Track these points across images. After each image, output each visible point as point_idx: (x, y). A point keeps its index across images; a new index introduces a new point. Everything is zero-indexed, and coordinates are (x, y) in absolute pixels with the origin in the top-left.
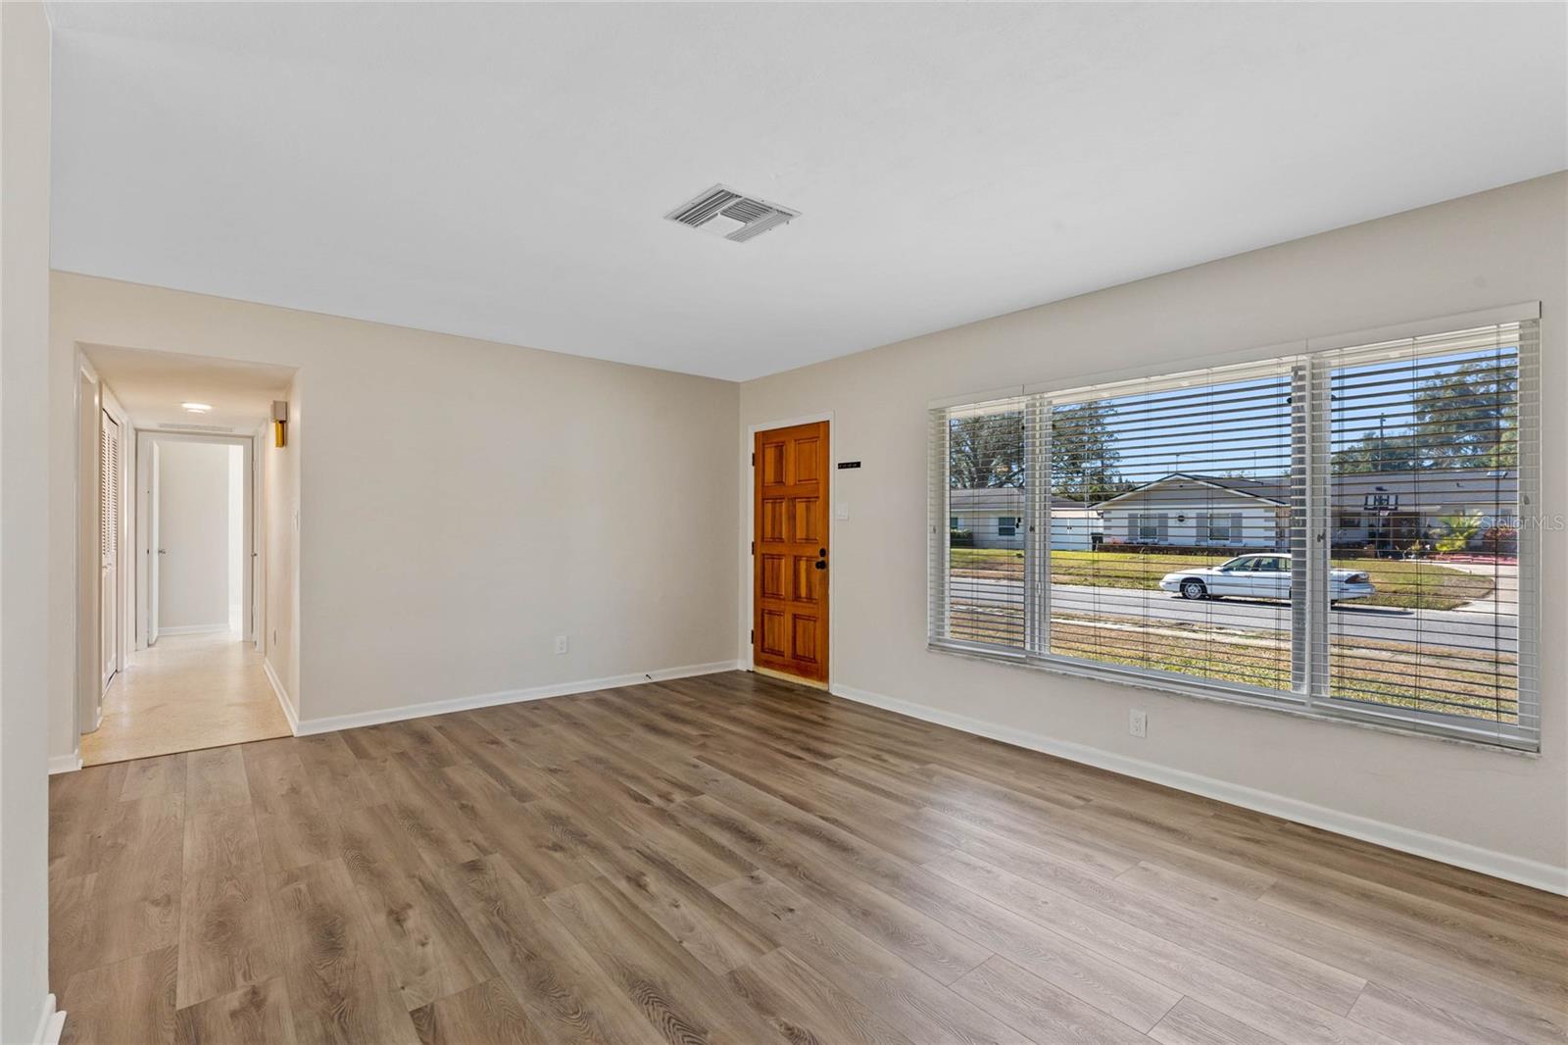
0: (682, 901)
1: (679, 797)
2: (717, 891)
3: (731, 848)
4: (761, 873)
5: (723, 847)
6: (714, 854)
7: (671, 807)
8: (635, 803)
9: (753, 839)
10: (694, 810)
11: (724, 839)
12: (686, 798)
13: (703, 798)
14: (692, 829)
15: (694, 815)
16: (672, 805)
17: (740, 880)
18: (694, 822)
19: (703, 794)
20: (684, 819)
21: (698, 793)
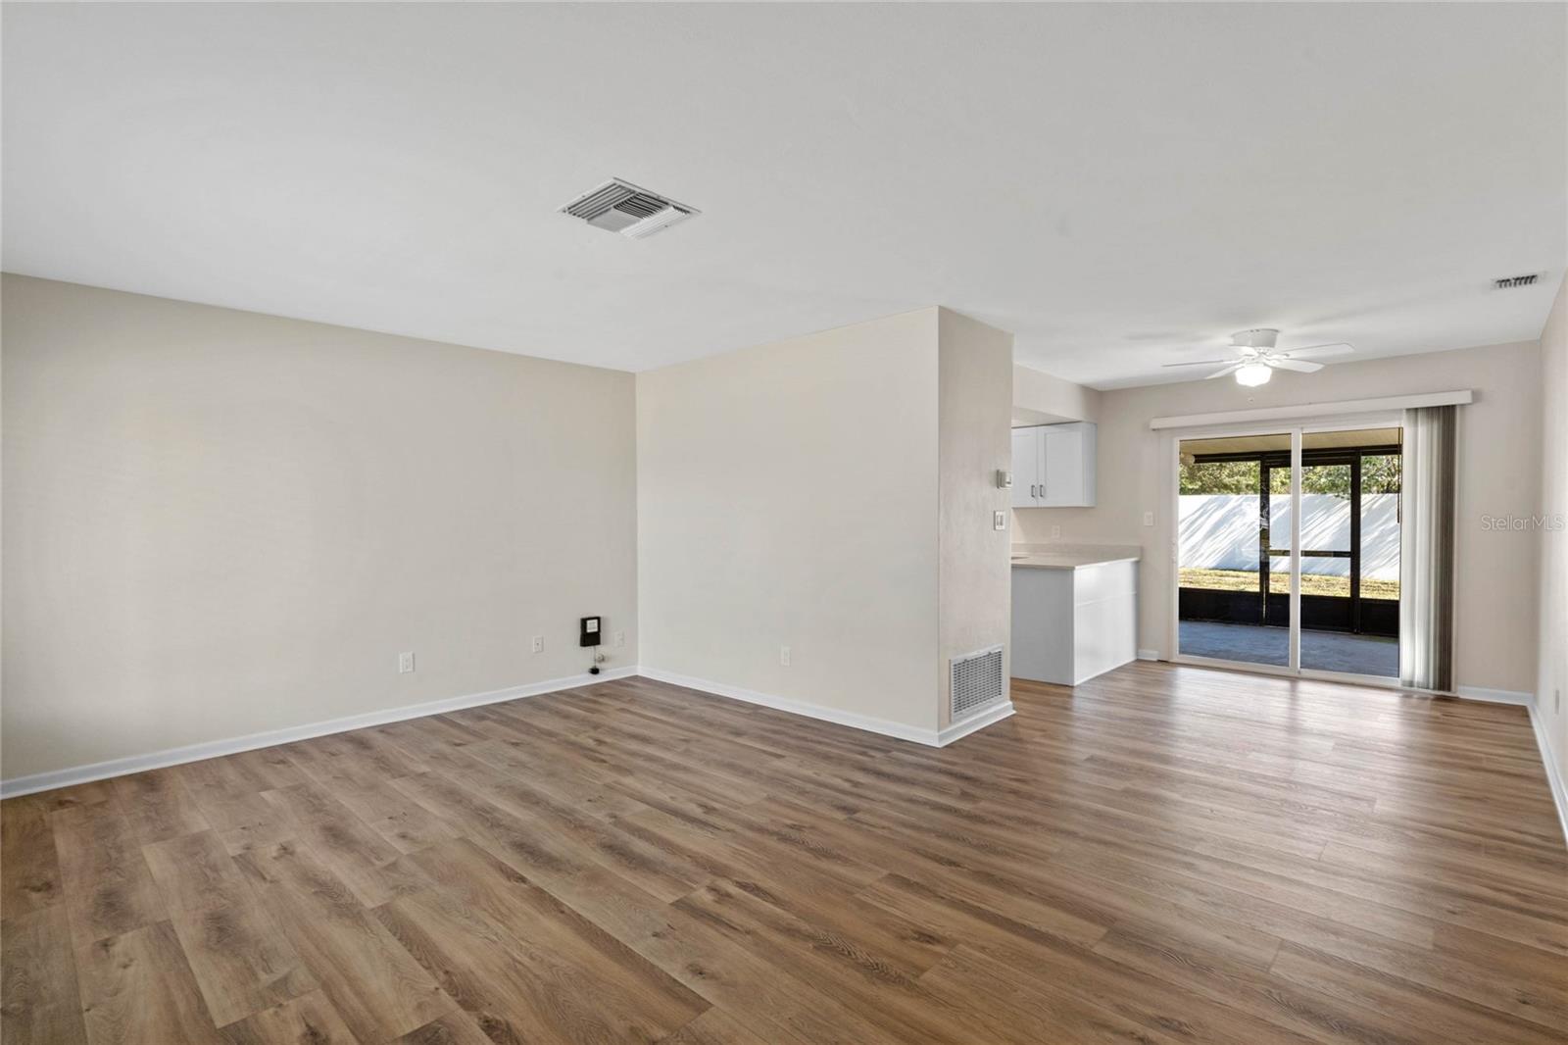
0: (669, 800)
1: (703, 897)
2: (644, 807)
3: (632, 838)
4: (607, 820)
5: (640, 837)
6: (648, 831)
7: (708, 879)
8: (756, 882)
9: (613, 849)
10: (677, 879)
11: (640, 846)
12: (694, 895)
13: (672, 899)
14: (674, 854)
15: (676, 870)
16: (707, 882)
17: (627, 817)
18: (672, 861)
19: (672, 904)
20: (687, 865)
21: (678, 905)
